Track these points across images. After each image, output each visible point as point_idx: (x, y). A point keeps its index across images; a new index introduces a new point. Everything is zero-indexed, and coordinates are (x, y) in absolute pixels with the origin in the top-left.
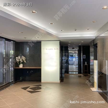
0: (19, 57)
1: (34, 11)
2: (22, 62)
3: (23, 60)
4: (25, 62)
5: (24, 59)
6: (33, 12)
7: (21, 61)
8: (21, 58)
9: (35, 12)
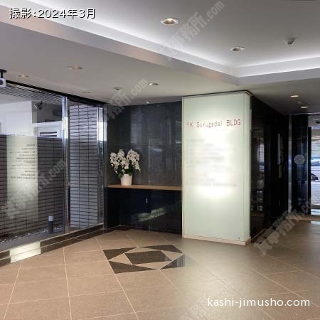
0: (121, 154)
1: (170, 20)
2: (127, 167)
3: (131, 162)
4: (137, 167)
5: (133, 160)
6: (167, 23)
7: (124, 165)
8: (125, 156)
9: (172, 22)
